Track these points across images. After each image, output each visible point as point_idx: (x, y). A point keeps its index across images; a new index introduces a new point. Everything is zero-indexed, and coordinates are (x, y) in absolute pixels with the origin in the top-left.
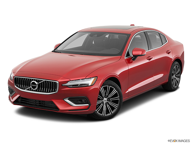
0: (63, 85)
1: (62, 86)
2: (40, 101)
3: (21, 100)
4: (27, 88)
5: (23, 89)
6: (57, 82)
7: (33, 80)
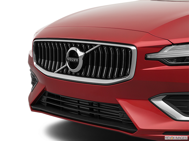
0: (149, 56)
1: (146, 59)
2: (91, 104)
3: (48, 100)
4: (59, 67)
5: (50, 71)
6: (133, 48)
7: (72, 45)
